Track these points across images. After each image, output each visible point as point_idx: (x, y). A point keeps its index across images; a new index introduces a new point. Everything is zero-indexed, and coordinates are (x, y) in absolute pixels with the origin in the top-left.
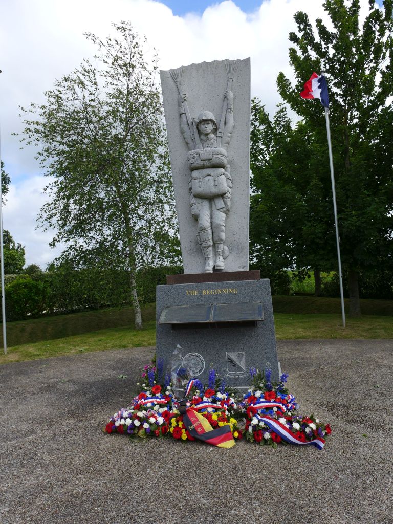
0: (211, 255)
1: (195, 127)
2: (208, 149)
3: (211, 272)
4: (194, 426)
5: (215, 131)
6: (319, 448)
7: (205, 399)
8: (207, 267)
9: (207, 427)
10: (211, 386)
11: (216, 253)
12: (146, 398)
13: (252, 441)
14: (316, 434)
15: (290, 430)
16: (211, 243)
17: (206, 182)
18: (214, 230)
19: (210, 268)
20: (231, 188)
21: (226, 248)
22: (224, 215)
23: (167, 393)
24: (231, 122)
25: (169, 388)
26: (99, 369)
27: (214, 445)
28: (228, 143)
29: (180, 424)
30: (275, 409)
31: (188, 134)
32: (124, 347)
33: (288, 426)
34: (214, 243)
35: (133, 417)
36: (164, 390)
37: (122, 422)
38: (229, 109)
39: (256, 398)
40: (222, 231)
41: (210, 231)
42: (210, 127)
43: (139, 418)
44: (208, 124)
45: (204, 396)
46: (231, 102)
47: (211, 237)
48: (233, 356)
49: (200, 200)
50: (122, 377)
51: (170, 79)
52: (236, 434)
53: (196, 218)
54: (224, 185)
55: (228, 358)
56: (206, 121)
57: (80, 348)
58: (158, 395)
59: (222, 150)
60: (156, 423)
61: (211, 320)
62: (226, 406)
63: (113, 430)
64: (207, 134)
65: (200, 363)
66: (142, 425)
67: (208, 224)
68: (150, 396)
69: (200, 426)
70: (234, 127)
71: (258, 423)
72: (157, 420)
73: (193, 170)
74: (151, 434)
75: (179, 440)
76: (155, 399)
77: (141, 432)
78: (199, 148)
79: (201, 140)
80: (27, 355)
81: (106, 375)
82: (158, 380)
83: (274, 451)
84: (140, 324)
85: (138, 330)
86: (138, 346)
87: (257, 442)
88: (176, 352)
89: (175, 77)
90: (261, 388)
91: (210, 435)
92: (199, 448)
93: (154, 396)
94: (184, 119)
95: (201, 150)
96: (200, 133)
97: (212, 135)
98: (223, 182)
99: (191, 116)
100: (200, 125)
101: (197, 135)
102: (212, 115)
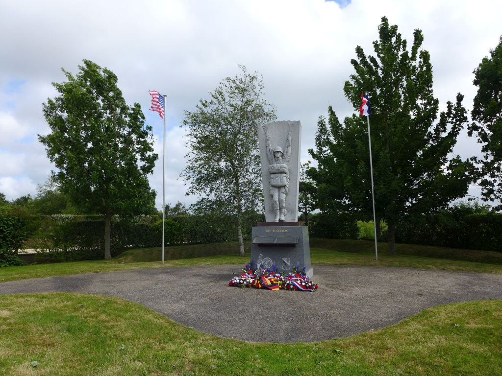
0: (278, 214)
1: (273, 154)
2: (278, 165)
3: (278, 221)
4: (264, 283)
6: (311, 291)
8: (276, 220)
9: (269, 283)
10: (274, 271)
11: (281, 213)
14: (311, 287)
15: (301, 285)
16: (278, 208)
17: (277, 180)
18: (280, 202)
19: (277, 220)
20: (289, 182)
21: (286, 210)
22: (285, 195)
24: (290, 151)
27: (271, 289)
28: (288, 161)
29: (259, 282)
31: (270, 156)
34: (280, 208)
35: (240, 280)
36: (253, 273)
38: (288, 145)
40: (284, 203)
41: (278, 203)
42: (279, 155)
46: (290, 142)
47: (278, 205)
48: (285, 260)
49: (274, 188)
50: (234, 274)
52: (280, 287)
53: (272, 196)
54: (285, 181)
55: (283, 261)
56: (278, 152)
57: (207, 263)
58: (251, 274)
59: (285, 165)
60: (249, 282)
61: (275, 243)
63: (232, 285)
64: (278, 158)
65: (270, 263)
66: (243, 282)
67: (277, 199)
69: (267, 283)
70: (291, 154)
73: (271, 174)
74: (247, 286)
77: (243, 285)
79: (275, 160)
80: (177, 265)
81: (225, 273)
82: (251, 269)
83: (294, 293)
84: (243, 253)
85: (242, 256)
86: (241, 264)
87: (288, 289)
88: (260, 257)
89: (265, 128)
90: (295, 273)
91: (270, 286)
92: (265, 291)
93: (249, 274)
94: (268, 149)
95: (275, 165)
96: (275, 157)
97: (281, 158)
98: (284, 180)
99: (271, 148)
100: (275, 153)
101: (273, 158)
102: (280, 149)
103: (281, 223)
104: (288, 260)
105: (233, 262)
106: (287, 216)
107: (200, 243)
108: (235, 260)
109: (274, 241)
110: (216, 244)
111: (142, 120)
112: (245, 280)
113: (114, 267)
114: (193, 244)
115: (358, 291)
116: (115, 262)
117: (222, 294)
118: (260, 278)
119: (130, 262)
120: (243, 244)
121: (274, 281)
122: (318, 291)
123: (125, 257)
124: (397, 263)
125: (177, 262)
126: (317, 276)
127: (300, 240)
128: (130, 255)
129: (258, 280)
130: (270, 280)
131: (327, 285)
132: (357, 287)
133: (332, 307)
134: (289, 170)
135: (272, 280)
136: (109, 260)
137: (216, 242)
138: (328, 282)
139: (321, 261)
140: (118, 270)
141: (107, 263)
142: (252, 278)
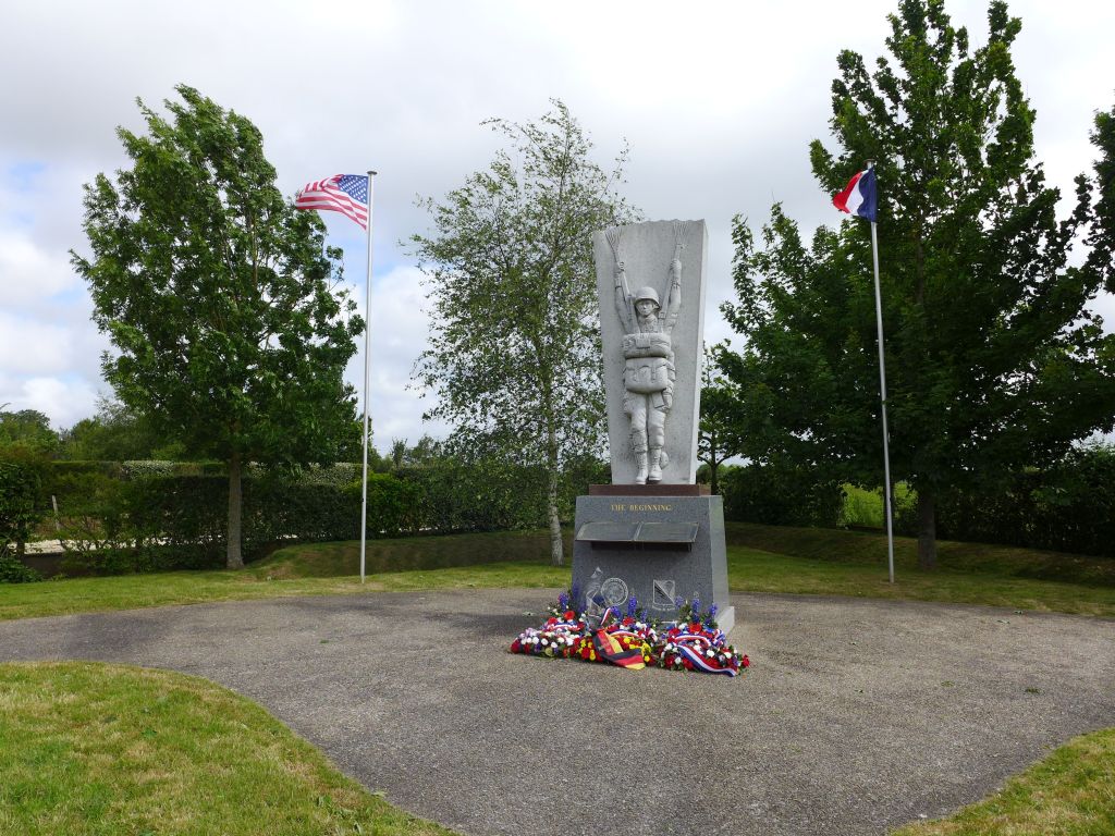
0: (646, 462)
1: (632, 305)
2: (645, 334)
3: (644, 483)
4: (603, 647)
5: (657, 311)
6: (730, 675)
7: (622, 627)
8: (639, 478)
9: (618, 649)
10: (631, 614)
11: (652, 461)
13: (662, 666)
14: (730, 663)
15: (703, 657)
16: (646, 449)
18: (650, 433)
19: (642, 480)
20: (673, 381)
21: (665, 454)
22: (663, 415)
23: (581, 620)
24: (678, 299)
25: (583, 615)
27: (622, 666)
28: (673, 326)
29: (590, 645)
30: (698, 642)
31: (624, 312)
32: (533, 586)
33: (701, 653)
34: (650, 449)
35: (541, 636)
36: (577, 616)
37: (529, 640)
38: (673, 283)
39: (680, 630)
40: (660, 434)
41: (644, 434)
42: (649, 308)
43: (546, 638)
44: (647, 304)
45: (622, 624)
46: (679, 276)
47: (645, 441)
48: (661, 585)
49: (635, 396)
50: (529, 614)
51: (605, 242)
52: (647, 659)
53: (629, 417)
54: (665, 378)
55: (655, 587)
56: (646, 301)
58: (570, 621)
59: (664, 336)
60: (565, 643)
61: (635, 538)
62: (643, 636)
63: (519, 649)
64: (646, 316)
65: (623, 592)
66: (549, 645)
67: (644, 426)
68: (561, 622)
69: (610, 647)
70: (681, 306)
71: (671, 649)
73: (628, 358)
74: (559, 654)
75: (588, 660)
77: (548, 651)
78: (636, 332)
79: (639, 322)
80: (395, 586)
81: (509, 611)
82: (572, 606)
83: (683, 677)
84: (559, 558)
85: (557, 566)
86: (553, 586)
87: (667, 667)
88: (594, 576)
89: (612, 241)
90: (687, 621)
91: (620, 656)
92: (607, 669)
93: (566, 622)
94: (620, 294)
95: (638, 335)
96: (637, 313)
97: (653, 317)
98: (663, 374)
99: (628, 291)
100: (638, 303)
101: (634, 316)
102: (652, 294)
103: (652, 487)
104: (669, 586)
105: (532, 581)
106: (670, 467)
107: (461, 531)
108: (540, 575)
109: (632, 537)
110: (498, 534)
111: (317, 232)
112: (554, 639)
113: (240, 590)
114: (444, 534)
115: (860, 677)
116: (248, 576)
117: (489, 679)
118: (595, 633)
119: (286, 576)
120: (560, 535)
121: (632, 642)
122: (750, 672)
123: (275, 564)
124: (947, 593)
125: (396, 580)
126: (745, 628)
127: (703, 532)
128: (288, 559)
129: (588, 640)
130: (620, 640)
131: (774, 655)
132: (854, 661)
133: (793, 731)
134: (674, 348)
135: (627, 640)
136: (236, 570)
137: (499, 528)
138: (775, 647)
139: (751, 583)
140: (248, 597)
141: (229, 577)
142: (572, 632)
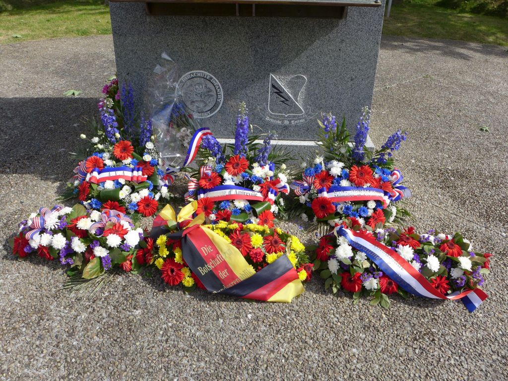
7: (228, 178)
12: (103, 169)
13: (335, 290)
23: (147, 158)
25: (149, 145)
26: (37, 74)
30: (372, 205)
32: (85, 33)
35: (68, 229)
37: (46, 240)
39: (333, 177)
43: (84, 235)
45: (226, 169)
48: (284, 81)
50: (73, 94)
55: (273, 86)
57: (16, 33)
60: (123, 247)
62: (272, 196)
65: (214, 93)
68: (109, 163)
69: (225, 265)
71: (352, 255)
72: (123, 240)
75: (178, 285)
76: (120, 173)
91: (251, 283)
